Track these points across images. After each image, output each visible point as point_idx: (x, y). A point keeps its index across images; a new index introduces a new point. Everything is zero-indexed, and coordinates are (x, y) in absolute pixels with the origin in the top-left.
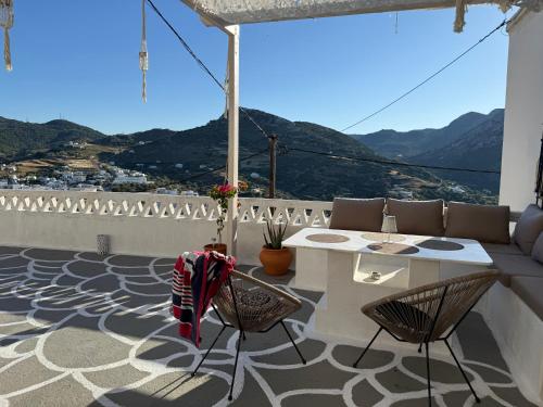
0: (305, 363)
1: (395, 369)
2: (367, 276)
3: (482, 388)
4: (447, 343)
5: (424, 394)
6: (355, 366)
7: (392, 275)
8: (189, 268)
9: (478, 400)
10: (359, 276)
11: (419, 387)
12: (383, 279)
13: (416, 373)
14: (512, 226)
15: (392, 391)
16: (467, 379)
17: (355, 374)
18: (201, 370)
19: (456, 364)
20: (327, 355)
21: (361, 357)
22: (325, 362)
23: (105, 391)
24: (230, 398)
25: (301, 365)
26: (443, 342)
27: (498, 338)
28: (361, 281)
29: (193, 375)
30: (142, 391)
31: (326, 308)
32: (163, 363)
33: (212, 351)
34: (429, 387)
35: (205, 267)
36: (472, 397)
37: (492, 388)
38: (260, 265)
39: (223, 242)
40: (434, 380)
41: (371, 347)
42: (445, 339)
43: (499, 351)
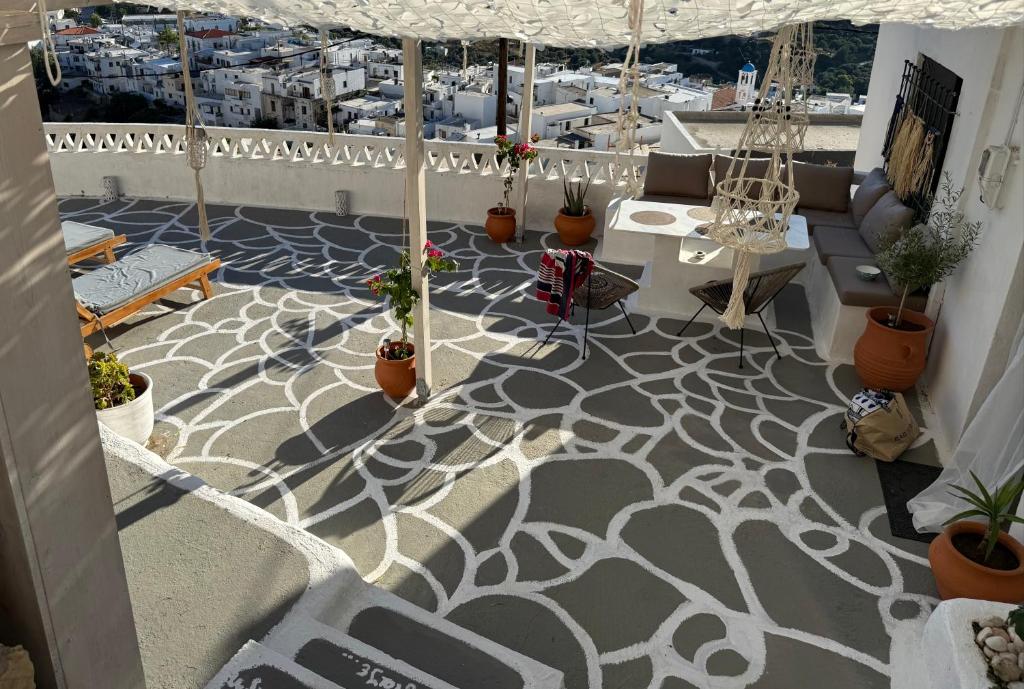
0: (634, 333)
1: (714, 337)
2: (691, 255)
3: (785, 349)
4: (760, 316)
5: (738, 354)
6: (679, 335)
7: (716, 253)
8: (562, 265)
9: (779, 358)
10: (685, 256)
11: (734, 349)
12: (708, 258)
13: (732, 340)
14: (854, 189)
15: (712, 352)
16: (774, 343)
17: (679, 342)
18: (551, 339)
19: (765, 332)
20: (652, 326)
21: (685, 328)
22: (652, 332)
23: (484, 354)
24: (584, 358)
25: (631, 335)
26: (756, 315)
27: (813, 311)
28: (686, 261)
29: (545, 343)
30: (511, 353)
31: (650, 286)
32: (513, 335)
33: (555, 325)
34: (742, 350)
35: (574, 263)
36: (776, 356)
37: (794, 350)
38: (555, 231)
39: (511, 207)
40: (747, 345)
41: (695, 320)
42: (759, 313)
43: (810, 320)
